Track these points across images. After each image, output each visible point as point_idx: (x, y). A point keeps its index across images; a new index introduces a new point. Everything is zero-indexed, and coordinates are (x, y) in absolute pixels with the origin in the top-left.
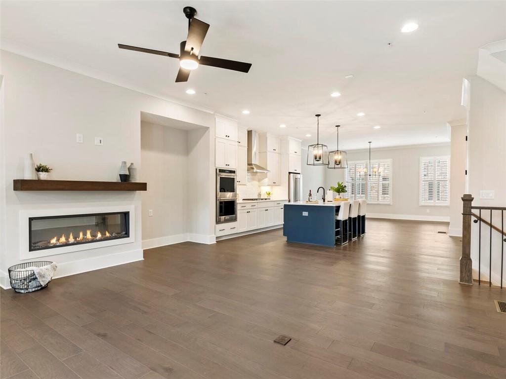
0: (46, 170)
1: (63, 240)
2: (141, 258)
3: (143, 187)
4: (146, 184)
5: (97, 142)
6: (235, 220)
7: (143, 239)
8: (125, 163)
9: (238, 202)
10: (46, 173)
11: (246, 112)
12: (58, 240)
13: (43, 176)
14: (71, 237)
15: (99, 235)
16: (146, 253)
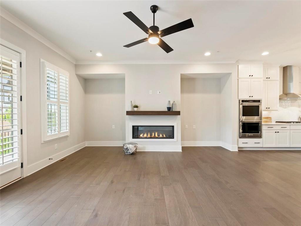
0: (137, 107)
1: (145, 135)
2: (180, 150)
3: (178, 113)
4: (180, 111)
5: (158, 93)
6: (260, 137)
7: (181, 141)
8: (169, 101)
9: (263, 123)
10: (137, 108)
11: (265, 53)
12: (143, 135)
13: (136, 109)
14: (149, 135)
15: (161, 136)
16: (183, 148)
